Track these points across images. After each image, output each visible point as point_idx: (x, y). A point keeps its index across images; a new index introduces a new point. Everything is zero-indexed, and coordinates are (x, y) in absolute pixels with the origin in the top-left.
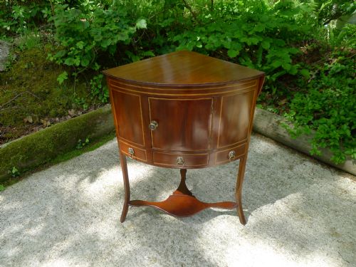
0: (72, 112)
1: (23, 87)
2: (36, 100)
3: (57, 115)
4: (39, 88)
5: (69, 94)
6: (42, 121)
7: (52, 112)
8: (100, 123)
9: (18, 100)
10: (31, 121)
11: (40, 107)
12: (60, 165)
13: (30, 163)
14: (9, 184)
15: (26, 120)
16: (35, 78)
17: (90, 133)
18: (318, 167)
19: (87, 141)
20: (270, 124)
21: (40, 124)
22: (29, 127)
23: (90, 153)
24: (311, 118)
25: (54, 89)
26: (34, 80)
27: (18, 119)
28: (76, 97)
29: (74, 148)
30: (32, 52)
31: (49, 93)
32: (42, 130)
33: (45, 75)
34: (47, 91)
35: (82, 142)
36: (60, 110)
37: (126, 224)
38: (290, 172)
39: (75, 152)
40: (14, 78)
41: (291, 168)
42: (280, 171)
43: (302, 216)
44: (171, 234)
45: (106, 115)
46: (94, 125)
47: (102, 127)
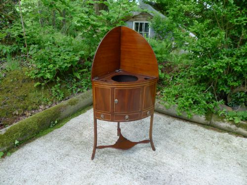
0: (42, 107)
1: (9, 93)
2: (19, 101)
3: (33, 109)
4: (21, 93)
5: (39, 96)
6: (25, 113)
7: (30, 107)
8: (62, 111)
9: (7, 101)
10: (17, 113)
11: (22, 104)
12: (42, 137)
13: (25, 137)
14: (13, 152)
15: (14, 113)
16: (17, 87)
17: (57, 117)
18: (182, 122)
19: (56, 122)
21: (24, 115)
22: (17, 118)
23: (59, 129)
24: (174, 99)
25: (29, 94)
26: (17, 89)
27: (9, 113)
28: (44, 98)
29: (49, 127)
30: (15, 72)
31: (27, 96)
32: (26, 118)
33: (24, 85)
34: (26, 95)
35: (53, 123)
36: (34, 106)
38: (169, 126)
39: (49, 129)
40: (4, 88)
41: (169, 124)
42: (165, 126)
43: (180, 143)
44: (121, 161)
45: (65, 106)
46: (59, 113)
47: (64, 114)
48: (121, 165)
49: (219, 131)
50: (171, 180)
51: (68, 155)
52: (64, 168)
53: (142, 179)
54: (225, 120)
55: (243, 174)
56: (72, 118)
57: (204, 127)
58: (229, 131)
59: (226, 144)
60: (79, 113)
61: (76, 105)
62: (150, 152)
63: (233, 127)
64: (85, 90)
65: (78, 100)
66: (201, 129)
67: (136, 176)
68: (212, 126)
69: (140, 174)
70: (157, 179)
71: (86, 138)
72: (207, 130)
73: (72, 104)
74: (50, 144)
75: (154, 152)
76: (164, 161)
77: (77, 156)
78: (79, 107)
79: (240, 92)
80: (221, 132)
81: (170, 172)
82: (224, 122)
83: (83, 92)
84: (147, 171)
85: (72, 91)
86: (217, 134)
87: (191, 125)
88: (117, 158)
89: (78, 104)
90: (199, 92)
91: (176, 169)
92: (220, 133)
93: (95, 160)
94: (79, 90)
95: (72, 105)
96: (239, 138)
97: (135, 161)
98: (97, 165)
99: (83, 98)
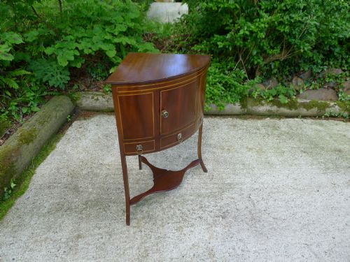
8: (16, 161)
17: (12, 176)
18: (211, 120)
19: (13, 185)
29: (3, 200)
35: (8, 190)
43: (229, 150)
44: (173, 206)
45: (17, 150)
46: (12, 165)
47: (20, 165)
48: (178, 212)
49: (259, 119)
50: (254, 204)
51: (79, 237)
53: (221, 219)
54: (263, 102)
55: (315, 162)
56: (36, 167)
57: (241, 118)
58: (271, 115)
59: (276, 132)
60: (44, 152)
61: (36, 141)
62: (203, 176)
63: (274, 108)
64: (35, 109)
65: (34, 131)
66: (238, 121)
67: (210, 220)
68: (249, 114)
69: (212, 214)
70: (237, 209)
71: (91, 193)
72: (245, 121)
73: (27, 140)
74: (27, 232)
75: (207, 174)
76: (228, 181)
77: (96, 231)
78: (42, 142)
79: (273, 61)
80: (262, 119)
81: (246, 194)
82: (263, 105)
83: (33, 113)
84: (219, 205)
85: (10, 117)
86: (259, 123)
87: (224, 120)
88: (164, 205)
89: (38, 138)
90: (227, 72)
91: (249, 185)
92: (262, 121)
93: (133, 223)
94: (25, 110)
95: (28, 143)
96: (282, 120)
97: (192, 197)
98: (143, 229)
99: (42, 123)
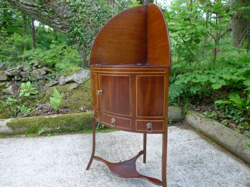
2: (90, 100)
9: (81, 98)
10: (82, 109)
12: (82, 134)
13: (67, 128)
14: (54, 135)
15: (80, 108)
19: (103, 126)
20: (240, 144)
27: (77, 108)
29: (95, 128)
35: (100, 126)
37: (87, 172)
40: (84, 88)
52: (60, 163)
